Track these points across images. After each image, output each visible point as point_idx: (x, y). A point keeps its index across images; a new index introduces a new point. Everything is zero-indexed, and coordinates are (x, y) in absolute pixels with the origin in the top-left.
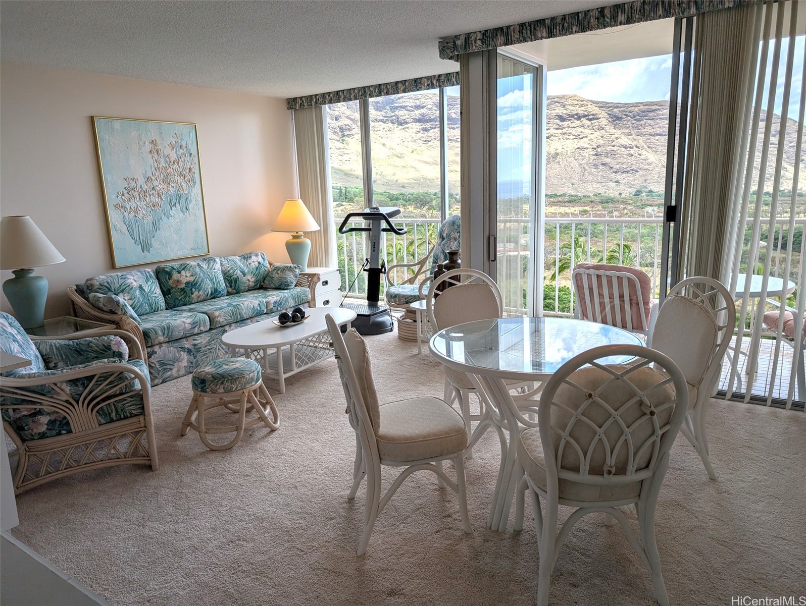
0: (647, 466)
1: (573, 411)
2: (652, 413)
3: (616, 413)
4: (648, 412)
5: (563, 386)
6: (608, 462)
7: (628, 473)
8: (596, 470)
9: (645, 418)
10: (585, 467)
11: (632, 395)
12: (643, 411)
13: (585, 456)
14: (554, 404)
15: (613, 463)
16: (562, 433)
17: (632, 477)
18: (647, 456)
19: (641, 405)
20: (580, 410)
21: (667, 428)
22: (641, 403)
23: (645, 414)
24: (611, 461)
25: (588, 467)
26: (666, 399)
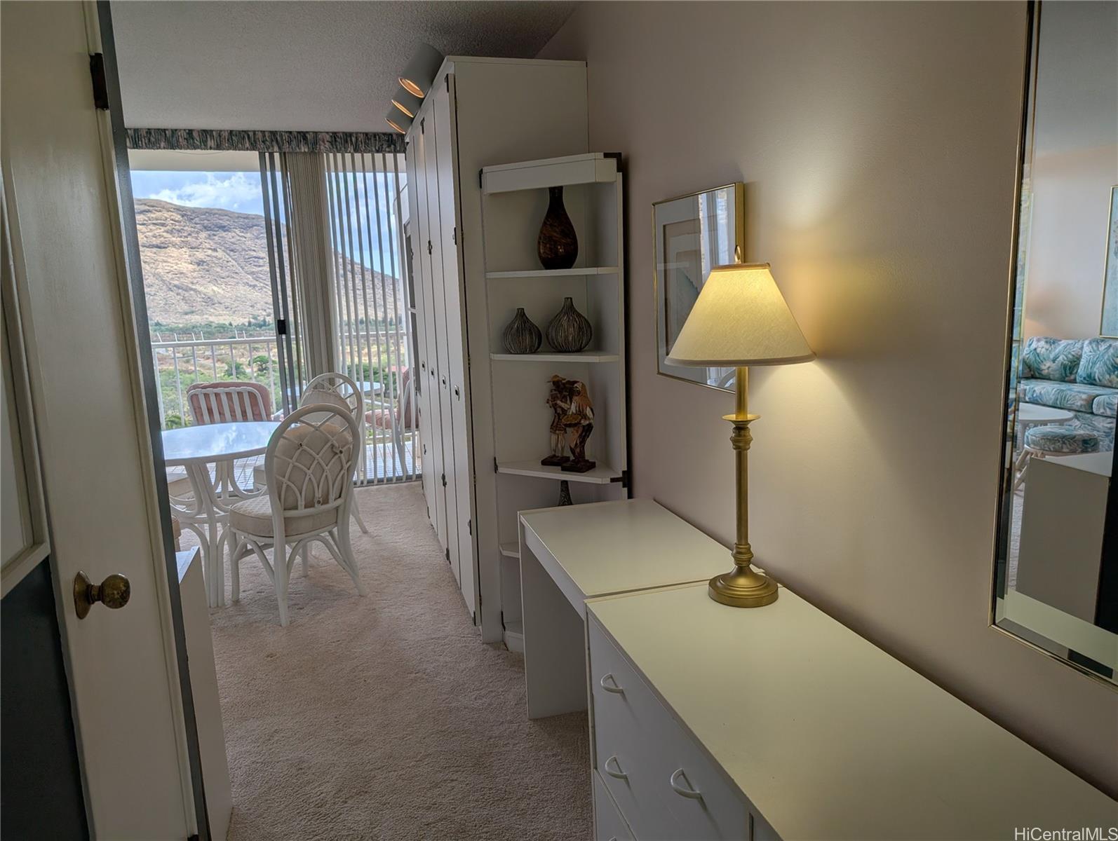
0: (340, 497)
1: (290, 460)
2: (341, 452)
3: (318, 456)
4: (338, 452)
5: (282, 441)
6: (316, 495)
7: (330, 501)
8: (309, 505)
9: (337, 457)
10: (301, 503)
11: (327, 441)
12: (334, 451)
13: (301, 494)
14: (276, 456)
15: (320, 496)
16: (283, 479)
17: (332, 504)
18: (340, 487)
19: (332, 448)
20: (294, 459)
21: (350, 463)
22: (333, 446)
23: (336, 454)
24: (319, 495)
25: (303, 503)
26: (347, 443)
